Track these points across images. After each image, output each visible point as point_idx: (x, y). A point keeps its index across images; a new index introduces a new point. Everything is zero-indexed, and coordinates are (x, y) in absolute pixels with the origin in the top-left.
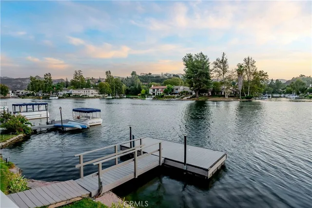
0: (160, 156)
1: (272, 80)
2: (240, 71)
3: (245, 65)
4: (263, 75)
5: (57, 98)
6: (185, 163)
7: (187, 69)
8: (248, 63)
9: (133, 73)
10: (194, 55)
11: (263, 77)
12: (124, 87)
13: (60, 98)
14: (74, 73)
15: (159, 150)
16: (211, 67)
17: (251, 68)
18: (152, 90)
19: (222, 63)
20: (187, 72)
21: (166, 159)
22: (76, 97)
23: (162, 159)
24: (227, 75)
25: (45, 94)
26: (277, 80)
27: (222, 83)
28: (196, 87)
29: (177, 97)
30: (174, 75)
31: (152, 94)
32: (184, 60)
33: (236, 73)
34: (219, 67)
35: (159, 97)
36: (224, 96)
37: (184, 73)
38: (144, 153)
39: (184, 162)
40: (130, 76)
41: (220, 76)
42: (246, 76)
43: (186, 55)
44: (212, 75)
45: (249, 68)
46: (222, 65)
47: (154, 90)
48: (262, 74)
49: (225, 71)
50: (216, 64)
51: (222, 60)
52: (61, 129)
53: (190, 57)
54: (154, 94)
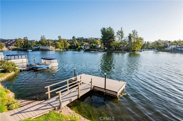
0: (91, 85)
1: (145, 42)
2: (130, 37)
3: (132, 34)
4: (141, 39)
5: (32, 50)
7: (102, 35)
8: (134, 33)
9: (73, 37)
10: (106, 28)
11: (141, 40)
12: (69, 45)
14: (41, 37)
15: (91, 82)
16: (115, 35)
17: (136, 36)
18: (84, 46)
19: (121, 33)
20: (102, 37)
21: (94, 86)
22: (42, 50)
23: (92, 87)
24: (123, 39)
25: (25, 49)
26: (148, 42)
27: (120, 43)
28: (107, 45)
29: (97, 50)
30: (95, 39)
31: (84, 49)
32: (101, 31)
33: (128, 38)
34: (119, 35)
35: (87, 51)
36: (121, 50)
37: (101, 37)
38: (83, 83)
40: (72, 39)
41: (120, 39)
42: (133, 40)
43: (102, 28)
44: (116, 39)
45: (134, 35)
46: (121, 34)
47: (85, 47)
49: (122, 37)
50: (118, 33)
51: (121, 31)
52: (35, 69)
53: (104, 29)
54: (85, 49)
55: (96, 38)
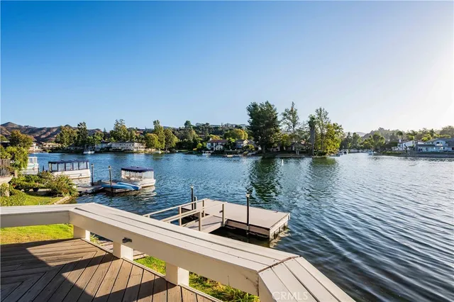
0: (223, 218)
1: (349, 133)
2: (312, 123)
3: (316, 116)
4: (338, 128)
5: (93, 152)
6: (247, 224)
7: (251, 120)
8: (320, 114)
9: (187, 123)
10: (259, 105)
11: (338, 130)
12: (176, 140)
13: (96, 152)
14: (115, 122)
15: (222, 211)
16: (279, 118)
17: (324, 121)
18: (210, 144)
19: (291, 114)
20: (251, 124)
21: (228, 220)
22: (117, 152)
23: (225, 221)
24: (297, 127)
25: (78, 148)
26: (355, 133)
27: (292, 137)
28: (262, 140)
29: (241, 153)
30: (236, 126)
31: (209, 149)
32: (249, 110)
33: (308, 126)
34: (289, 118)
35: (217, 154)
36: (294, 152)
37: (248, 124)
38: (207, 215)
39: (246, 222)
40: (183, 126)
41: (289, 128)
42: (319, 129)
43: (250, 104)
44: (280, 128)
45: (322, 120)
46: (291, 116)
47: (212, 145)
48: (336, 127)
49: (295, 123)
50: (285, 115)
51: (292, 110)
52: (110, 190)
53: (255, 106)
54: (212, 149)
55: (238, 124)
